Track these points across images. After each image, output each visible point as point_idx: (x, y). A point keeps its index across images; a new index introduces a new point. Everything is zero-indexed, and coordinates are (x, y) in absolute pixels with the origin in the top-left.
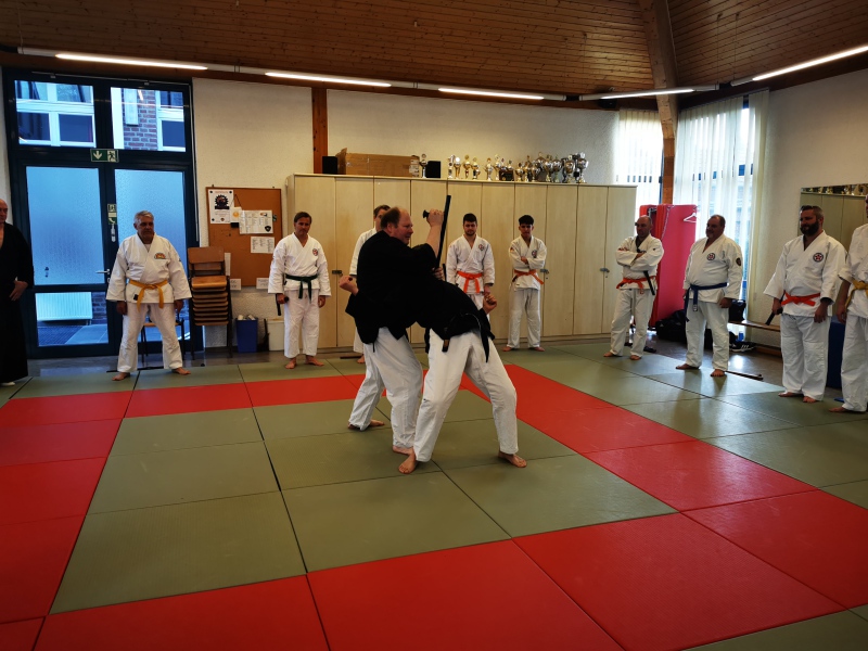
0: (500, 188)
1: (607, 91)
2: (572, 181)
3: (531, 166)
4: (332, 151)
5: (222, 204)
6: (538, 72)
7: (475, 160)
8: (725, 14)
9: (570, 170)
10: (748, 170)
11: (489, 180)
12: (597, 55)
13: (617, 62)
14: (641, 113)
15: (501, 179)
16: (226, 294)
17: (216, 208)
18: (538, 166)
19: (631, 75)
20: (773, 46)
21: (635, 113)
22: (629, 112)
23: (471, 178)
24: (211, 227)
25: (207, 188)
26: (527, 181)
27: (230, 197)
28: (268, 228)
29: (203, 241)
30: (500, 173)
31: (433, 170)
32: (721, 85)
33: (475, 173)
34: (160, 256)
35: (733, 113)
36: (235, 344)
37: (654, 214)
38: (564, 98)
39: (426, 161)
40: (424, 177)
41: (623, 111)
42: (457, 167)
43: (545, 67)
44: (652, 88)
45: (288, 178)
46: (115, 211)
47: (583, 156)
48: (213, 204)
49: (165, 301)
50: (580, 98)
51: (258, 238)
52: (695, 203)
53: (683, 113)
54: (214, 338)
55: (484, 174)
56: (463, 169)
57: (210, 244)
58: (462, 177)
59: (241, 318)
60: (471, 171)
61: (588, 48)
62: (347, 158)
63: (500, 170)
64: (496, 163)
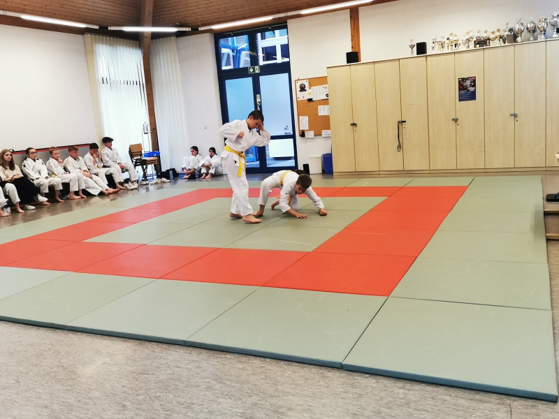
5: (303, 89)
7: (455, 35)
11: (465, 49)
15: (475, 47)
17: (300, 91)
23: (454, 49)
24: (298, 102)
25: (296, 81)
27: (307, 84)
30: (475, 41)
31: (421, 48)
40: (416, 55)
42: (439, 44)
46: (260, 98)
48: (298, 89)
51: (322, 107)
57: (298, 112)
58: (444, 50)
63: (475, 39)
64: (471, 35)
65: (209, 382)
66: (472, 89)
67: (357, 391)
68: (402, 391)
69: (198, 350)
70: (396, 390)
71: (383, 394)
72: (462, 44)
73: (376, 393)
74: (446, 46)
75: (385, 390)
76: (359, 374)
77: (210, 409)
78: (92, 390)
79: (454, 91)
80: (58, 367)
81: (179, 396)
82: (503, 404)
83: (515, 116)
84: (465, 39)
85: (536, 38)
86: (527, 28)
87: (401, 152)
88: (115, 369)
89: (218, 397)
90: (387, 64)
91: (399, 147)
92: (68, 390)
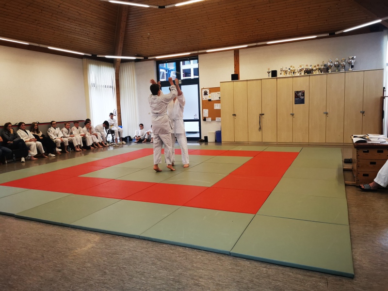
0: (302, 78)
5: (206, 93)
11: (299, 75)
15: (305, 74)
18: (325, 65)
24: (203, 101)
25: (202, 89)
26: (317, 73)
27: (208, 91)
33: (294, 72)
38: (327, 35)
39: (272, 70)
40: (271, 77)
48: (203, 94)
51: (216, 104)
63: (305, 70)
64: (302, 67)
65: (153, 260)
66: (302, 97)
67: (239, 268)
68: (265, 269)
69: (147, 242)
70: (262, 269)
71: (254, 271)
72: (297, 72)
73: (250, 270)
74: (288, 73)
75: (255, 268)
76: (240, 259)
77: (155, 276)
78: (86, 262)
79: (292, 98)
80: (66, 248)
81: (137, 268)
82: (323, 278)
83: (327, 114)
84: (299, 69)
85: (339, 71)
86: (335, 65)
87: (261, 132)
88: (99, 251)
89: (159, 269)
90: (255, 82)
91: (260, 128)
92: (72, 262)
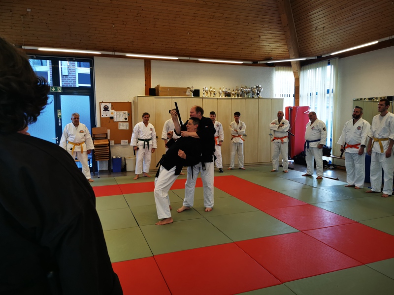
0: (225, 100)
1: (270, 59)
2: (256, 96)
3: (238, 91)
4: (153, 86)
5: (106, 109)
6: (240, 52)
7: (214, 89)
8: (319, 27)
9: (255, 93)
10: (330, 91)
11: (220, 97)
12: (265, 44)
13: (274, 47)
14: (285, 68)
15: (225, 97)
16: (108, 147)
17: (104, 110)
18: (241, 91)
19: (280, 52)
20: (339, 40)
21: (282, 68)
22: (280, 68)
23: (212, 96)
24: (102, 119)
25: (100, 102)
26: (236, 97)
27: (110, 106)
28: (126, 119)
29: (98, 124)
30: (225, 94)
31: (196, 93)
32: (318, 57)
33: (214, 94)
34: (82, 132)
35: (324, 68)
36: (112, 169)
37: (291, 110)
38: (251, 63)
39: (193, 89)
40: (193, 96)
41: (277, 67)
42: (207, 92)
43: (243, 50)
44: (289, 58)
45: (135, 98)
46: (61, 112)
47: (260, 86)
48: (102, 109)
49: (84, 150)
50: (259, 63)
51: (122, 123)
52: (309, 105)
53: (303, 68)
54: (102, 166)
55: (218, 94)
56: (209, 93)
57: (101, 126)
58: (209, 96)
59: (114, 157)
60: (212, 93)
61: (261, 42)
62: (160, 89)
64: (223, 89)
90: (179, 100)
